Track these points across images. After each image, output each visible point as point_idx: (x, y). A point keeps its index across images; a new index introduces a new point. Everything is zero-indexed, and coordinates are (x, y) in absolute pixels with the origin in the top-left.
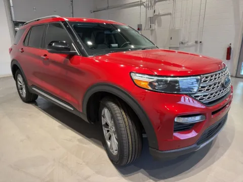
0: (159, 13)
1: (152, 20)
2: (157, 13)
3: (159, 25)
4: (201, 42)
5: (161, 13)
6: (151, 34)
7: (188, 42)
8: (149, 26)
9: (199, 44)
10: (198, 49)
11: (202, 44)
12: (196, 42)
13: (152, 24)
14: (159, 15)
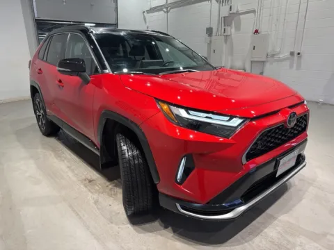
0: (237, 11)
1: (227, 21)
2: (234, 11)
3: (238, 28)
4: (299, 54)
5: (241, 9)
6: (226, 42)
7: (279, 53)
8: (223, 30)
9: (296, 56)
10: (295, 65)
11: (300, 57)
12: (292, 54)
13: (226, 27)
14: (238, 14)
